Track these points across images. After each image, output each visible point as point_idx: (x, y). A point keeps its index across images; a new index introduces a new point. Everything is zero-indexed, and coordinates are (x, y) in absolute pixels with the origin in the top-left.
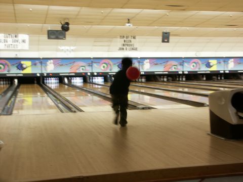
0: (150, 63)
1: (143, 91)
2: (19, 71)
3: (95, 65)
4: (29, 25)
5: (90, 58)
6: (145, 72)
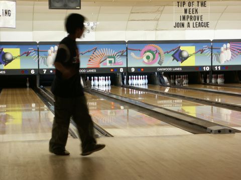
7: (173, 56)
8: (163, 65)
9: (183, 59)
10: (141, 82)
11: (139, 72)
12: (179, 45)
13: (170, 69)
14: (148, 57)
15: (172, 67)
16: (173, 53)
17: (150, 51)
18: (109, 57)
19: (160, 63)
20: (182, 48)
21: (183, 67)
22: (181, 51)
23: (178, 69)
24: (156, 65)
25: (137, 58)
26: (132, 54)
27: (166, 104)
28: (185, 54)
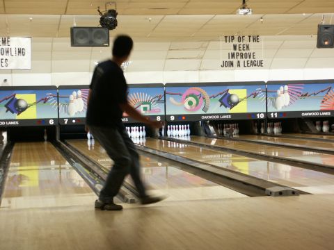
0: (291, 94)
1: (275, 153)
2: (10, 116)
3: (171, 99)
4: (31, 17)
5: (160, 85)
6: (278, 113)
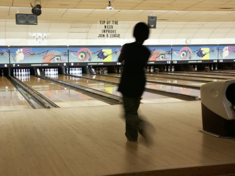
7: (98, 55)
8: (91, 61)
9: (104, 57)
10: (77, 72)
11: (76, 66)
12: (102, 48)
13: (96, 64)
14: (82, 56)
15: (97, 63)
16: (98, 53)
17: (83, 52)
18: (57, 56)
19: (90, 60)
20: (103, 50)
21: (104, 63)
22: (103, 53)
23: (101, 64)
24: (87, 61)
25: (75, 56)
26: (71, 54)
27: (94, 86)
28: (105, 54)
